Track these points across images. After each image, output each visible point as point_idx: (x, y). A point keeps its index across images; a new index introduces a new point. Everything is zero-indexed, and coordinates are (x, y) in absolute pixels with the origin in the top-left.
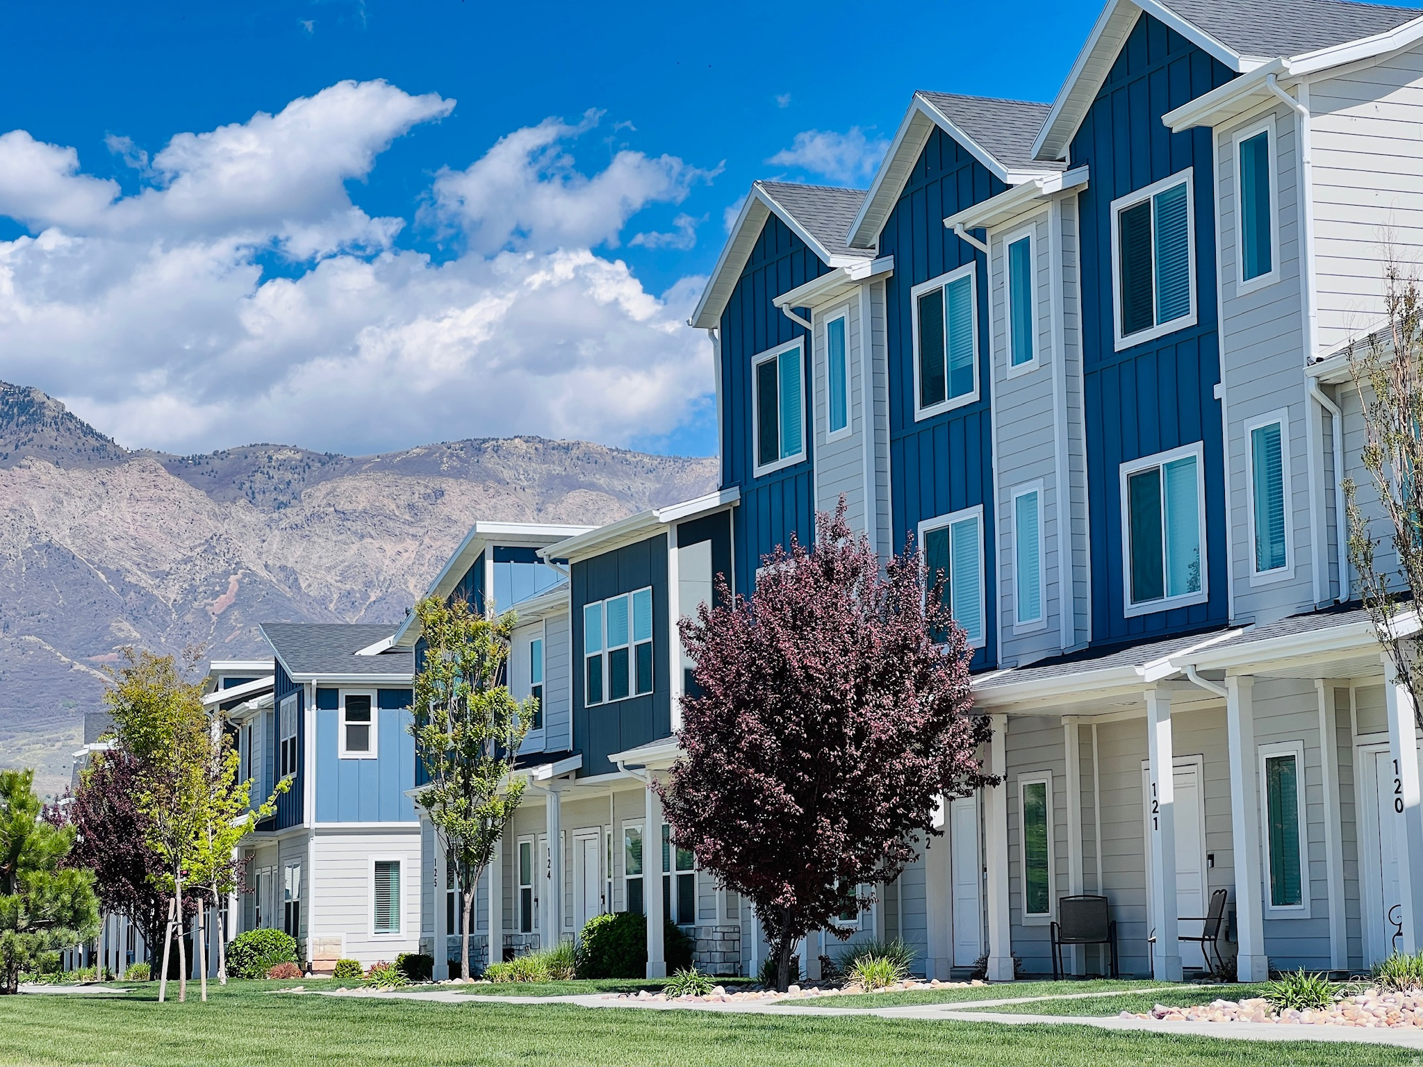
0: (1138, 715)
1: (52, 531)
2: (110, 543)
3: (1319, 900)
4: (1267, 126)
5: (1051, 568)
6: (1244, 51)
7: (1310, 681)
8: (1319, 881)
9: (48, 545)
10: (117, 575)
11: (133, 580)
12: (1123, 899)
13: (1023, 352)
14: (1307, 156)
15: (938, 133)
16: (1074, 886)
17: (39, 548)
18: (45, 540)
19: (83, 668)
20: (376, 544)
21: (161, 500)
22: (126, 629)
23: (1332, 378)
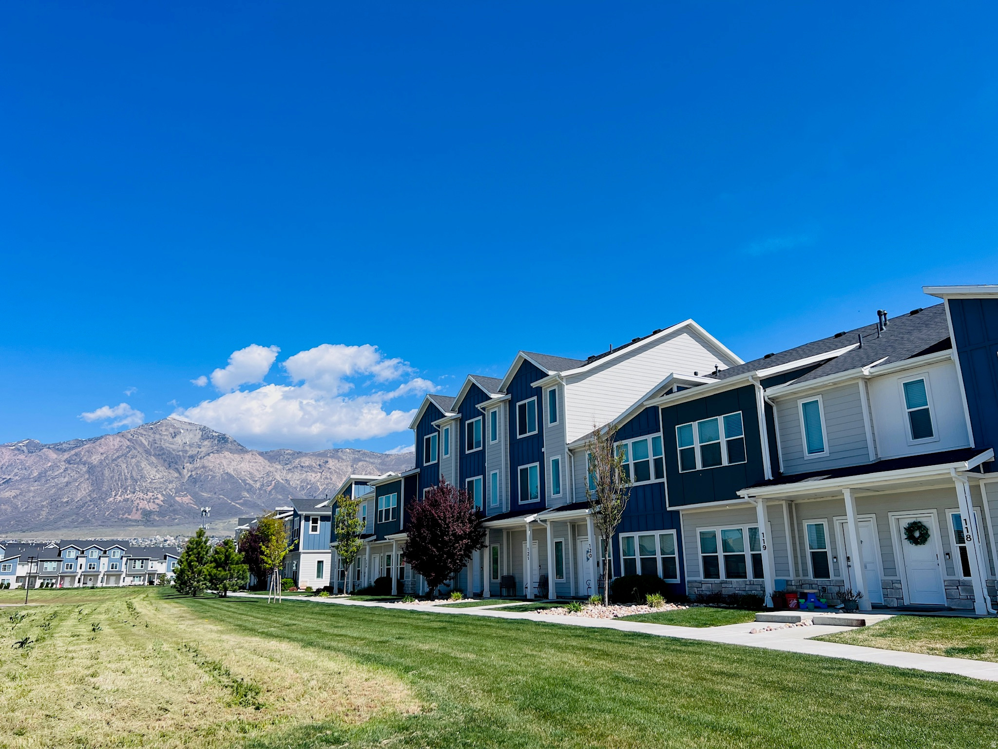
0: (524, 529)
1: (228, 469)
2: (243, 473)
3: (568, 578)
4: (556, 387)
5: (501, 492)
6: (549, 370)
7: (566, 522)
8: (568, 573)
9: (227, 473)
10: (244, 481)
11: (247, 482)
12: (517, 576)
13: (494, 438)
14: (566, 395)
15: (473, 384)
16: (505, 573)
17: (225, 474)
18: (226, 471)
19: (234, 504)
20: (310, 474)
21: (256, 462)
22: (246, 494)
23: (571, 448)
